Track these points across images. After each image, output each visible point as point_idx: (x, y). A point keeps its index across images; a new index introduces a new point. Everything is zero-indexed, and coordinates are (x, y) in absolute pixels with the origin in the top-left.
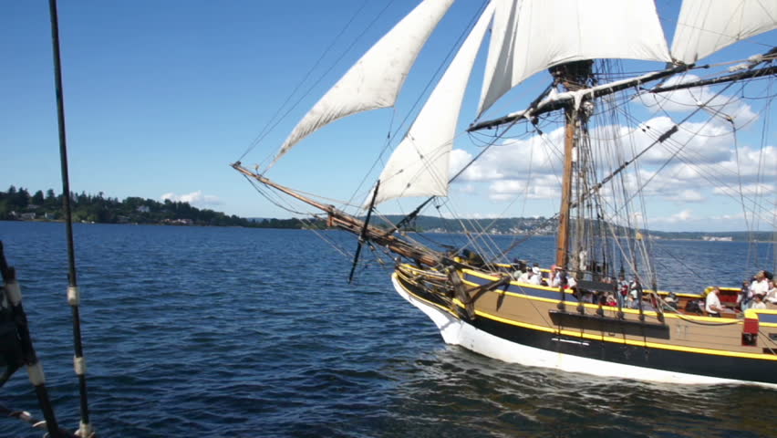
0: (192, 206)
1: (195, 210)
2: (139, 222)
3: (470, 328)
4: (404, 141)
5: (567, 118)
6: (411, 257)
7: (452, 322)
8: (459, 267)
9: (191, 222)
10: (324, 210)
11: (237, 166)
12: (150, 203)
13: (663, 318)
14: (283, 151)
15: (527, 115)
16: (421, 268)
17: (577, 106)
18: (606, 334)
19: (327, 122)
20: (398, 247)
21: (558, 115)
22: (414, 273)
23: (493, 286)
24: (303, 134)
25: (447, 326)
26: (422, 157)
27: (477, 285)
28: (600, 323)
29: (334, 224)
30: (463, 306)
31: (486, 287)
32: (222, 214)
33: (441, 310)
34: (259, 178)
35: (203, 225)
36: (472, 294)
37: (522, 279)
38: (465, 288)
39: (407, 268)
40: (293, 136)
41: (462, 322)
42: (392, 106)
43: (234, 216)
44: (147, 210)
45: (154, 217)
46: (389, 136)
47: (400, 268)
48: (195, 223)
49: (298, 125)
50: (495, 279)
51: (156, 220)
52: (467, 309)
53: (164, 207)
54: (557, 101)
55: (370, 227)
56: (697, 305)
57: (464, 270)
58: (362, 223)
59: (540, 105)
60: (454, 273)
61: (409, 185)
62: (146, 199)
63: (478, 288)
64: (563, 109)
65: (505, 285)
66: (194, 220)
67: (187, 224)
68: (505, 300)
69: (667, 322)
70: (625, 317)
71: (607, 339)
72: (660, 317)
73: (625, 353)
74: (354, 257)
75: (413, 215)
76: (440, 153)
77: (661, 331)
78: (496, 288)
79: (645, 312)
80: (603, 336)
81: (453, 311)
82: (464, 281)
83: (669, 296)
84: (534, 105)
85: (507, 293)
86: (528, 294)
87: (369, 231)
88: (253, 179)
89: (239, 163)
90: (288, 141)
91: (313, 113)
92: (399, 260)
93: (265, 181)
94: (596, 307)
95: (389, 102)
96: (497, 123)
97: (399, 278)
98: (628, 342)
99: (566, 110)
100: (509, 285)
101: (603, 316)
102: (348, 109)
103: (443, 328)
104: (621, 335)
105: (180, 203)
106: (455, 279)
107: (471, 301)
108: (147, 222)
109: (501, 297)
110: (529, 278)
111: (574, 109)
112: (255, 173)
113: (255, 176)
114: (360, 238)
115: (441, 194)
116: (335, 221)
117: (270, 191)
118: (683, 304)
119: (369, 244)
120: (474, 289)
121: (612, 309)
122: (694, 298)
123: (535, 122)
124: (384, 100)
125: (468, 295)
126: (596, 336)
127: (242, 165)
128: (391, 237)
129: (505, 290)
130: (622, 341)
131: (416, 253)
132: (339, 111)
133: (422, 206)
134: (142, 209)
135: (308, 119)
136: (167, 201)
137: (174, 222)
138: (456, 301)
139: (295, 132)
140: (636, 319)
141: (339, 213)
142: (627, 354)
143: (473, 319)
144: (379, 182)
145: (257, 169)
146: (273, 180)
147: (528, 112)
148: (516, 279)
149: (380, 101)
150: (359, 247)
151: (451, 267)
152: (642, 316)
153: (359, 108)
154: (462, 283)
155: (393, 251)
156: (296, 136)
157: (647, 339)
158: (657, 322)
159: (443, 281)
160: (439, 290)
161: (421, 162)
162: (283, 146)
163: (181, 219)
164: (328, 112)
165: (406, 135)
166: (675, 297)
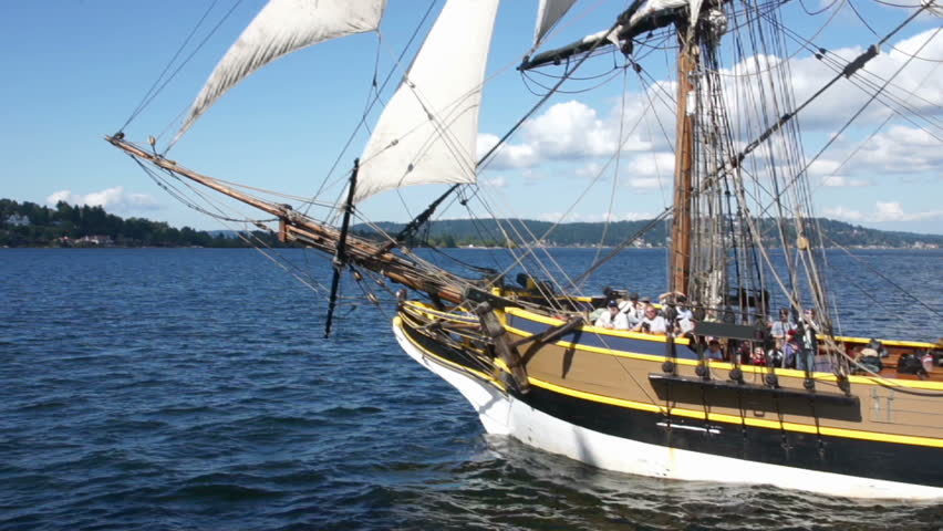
0: (108, 212)
1: (114, 220)
2: (11, 244)
3: (522, 407)
4: (400, 91)
5: (680, 41)
6: (424, 290)
7: (496, 399)
8: (498, 304)
9: (109, 240)
10: (273, 212)
11: (117, 139)
12: (28, 208)
13: (848, 384)
14: (196, 112)
15: (613, 37)
16: (441, 307)
17: (693, 20)
18: (749, 413)
19: (267, 59)
20: (399, 272)
21: (666, 35)
22: (431, 317)
23: (554, 335)
24: (228, 83)
25: (489, 405)
26: (431, 117)
27: (527, 334)
28: (737, 395)
29: (291, 237)
30: (507, 370)
31: (543, 338)
32: (164, 225)
33: (478, 379)
34: (158, 160)
35: (130, 245)
36: (522, 350)
37: (601, 322)
38: (508, 339)
39: (419, 308)
40: (211, 86)
41: (511, 397)
42: (377, 30)
43: (186, 229)
44: (26, 221)
45: (38, 234)
46: (375, 84)
47: (405, 308)
48: (117, 243)
49: (218, 67)
50: (557, 322)
51: (43, 239)
52: (514, 375)
53: (56, 216)
54: (662, 11)
55: (349, 240)
56: (920, 362)
57: (507, 309)
58: (337, 234)
59: (634, 18)
60: (490, 315)
61: (411, 168)
62: (20, 202)
63: (530, 339)
64: (673, 26)
65: (575, 332)
66: (113, 237)
67: (101, 245)
68: (575, 359)
69: (854, 391)
70: (780, 384)
71: (751, 421)
72: (843, 382)
73: (783, 445)
74: (329, 291)
75: (424, 217)
76: (460, 110)
77: (846, 407)
78: (557, 338)
79: (816, 375)
80: (743, 417)
81: (496, 380)
82: (507, 328)
83: (869, 346)
84: (623, 19)
85: (578, 346)
86: (612, 347)
87: (350, 247)
88: (148, 163)
89: (122, 135)
90: (202, 95)
91: (242, 45)
92: (404, 296)
93: (169, 165)
94: (729, 366)
95: (370, 22)
96: (566, 54)
97: (405, 326)
98: (788, 427)
99: (677, 26)
100: (581, 332)
101: (742, 383)
102: (301, 37)
103: (483, 409)
104: (775, 415)
105: (86, 207)
106: (492, 326)
107: (520, 363)
108: (27, 244)
109: (569, 354)
110: (613, 318)
111: (690, 24)
112: (151, 152)
113: (150, 157)
114: (335, 259)
115: (465, 180)
116: (291, 232)
117: (179, 184)
118: (893, 360)
119: (353, 270)
120: (525, 341)
121: (758, 369)
122: (915, 349)
123: (627, 50)
124: (362, 19)
125: (514, 351)
126: (730, 417)
127: (124, 138)
128: (388, 256)
129: (575, 341)
130: (776, 425)
131: (433, 284)
132: (284, 41)
133: (438, 202)
134: (14, 220)
135: (234, 56)
136: (61, 204)
137: (77, 241)
138: (500, 363)
139: (214, 79)
140: (799, 386)
141: (298, 218)
142: (787, 448)
143: (524, 392)
144: (357, 162)
145: (153, 144)
146: (183, 164)
147: (615, 32)
148: (593, 323)
149: (355, 21)
150: (337, 276)
151: (484, 304)
152: (810, 383)
153: (319, 36)
154: (503, 331)
155: (394, 280)
156: (215, 86)
157: (821, 420)
158: (837, 391)
159: (475, 329)
160: (472, 345)
161: (430, 126)
162: (195, 105)
163: (91, 235)
164: (267, 43)
165: (404, 79)
166: (881, 348)
